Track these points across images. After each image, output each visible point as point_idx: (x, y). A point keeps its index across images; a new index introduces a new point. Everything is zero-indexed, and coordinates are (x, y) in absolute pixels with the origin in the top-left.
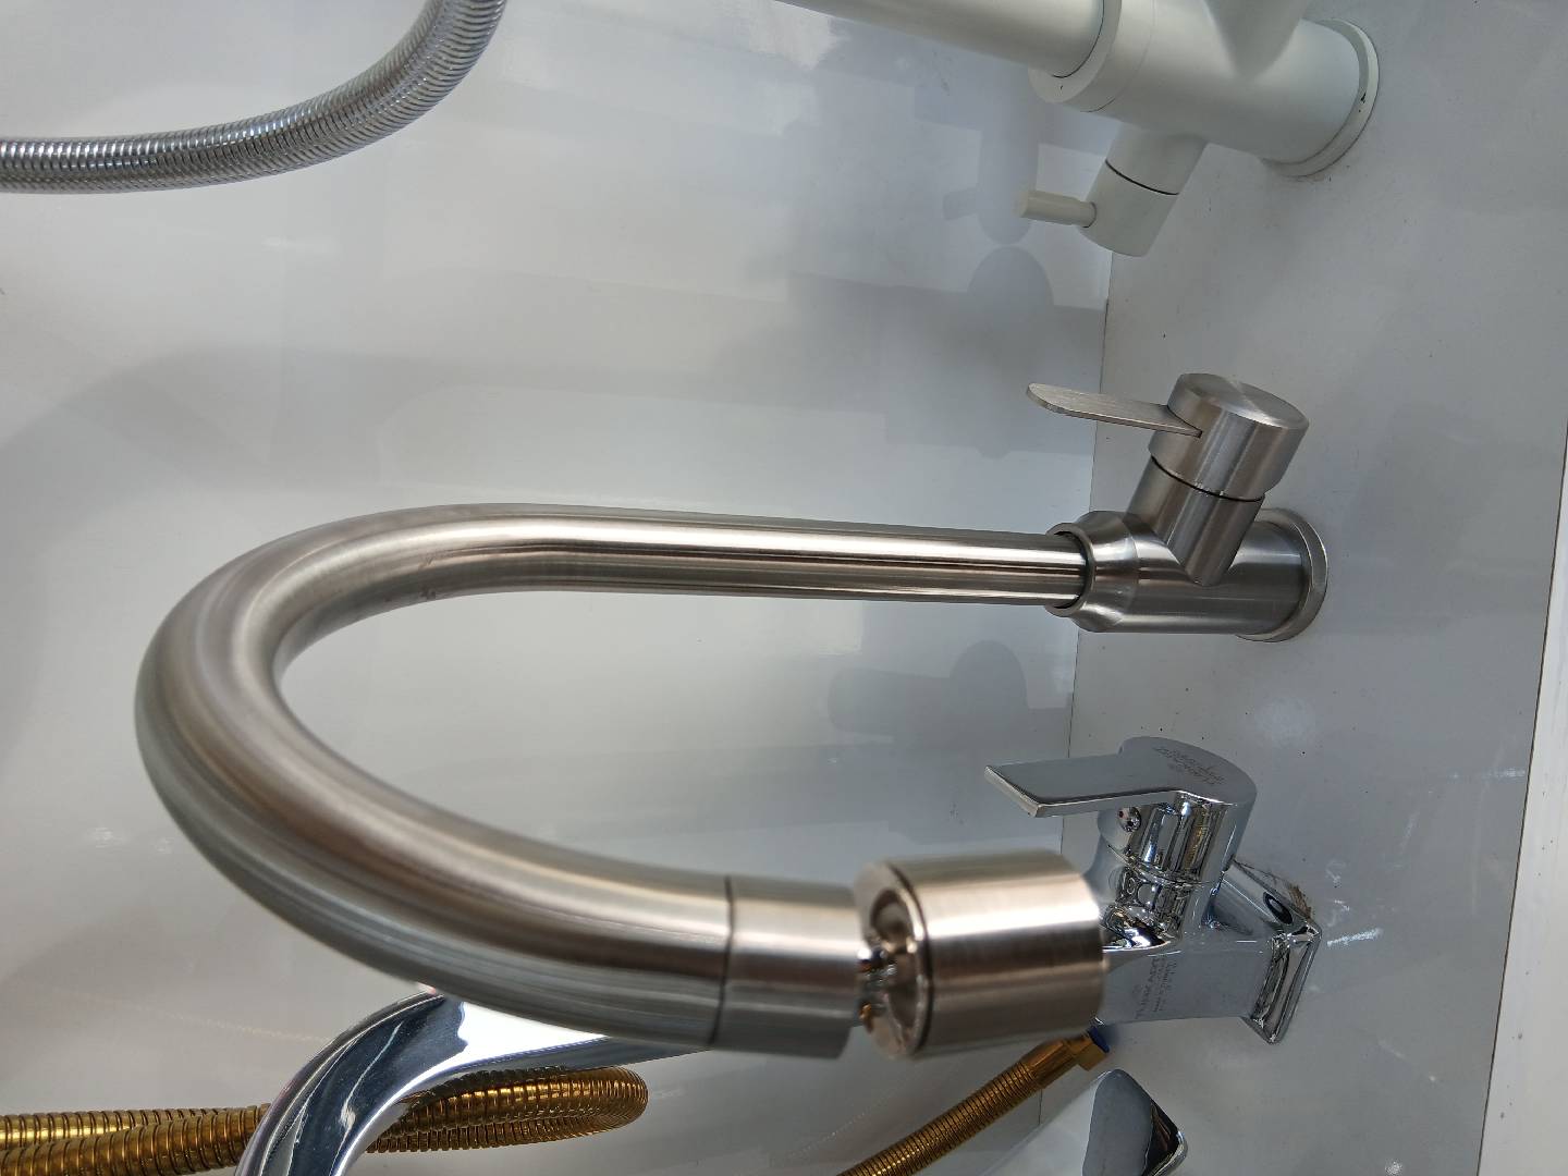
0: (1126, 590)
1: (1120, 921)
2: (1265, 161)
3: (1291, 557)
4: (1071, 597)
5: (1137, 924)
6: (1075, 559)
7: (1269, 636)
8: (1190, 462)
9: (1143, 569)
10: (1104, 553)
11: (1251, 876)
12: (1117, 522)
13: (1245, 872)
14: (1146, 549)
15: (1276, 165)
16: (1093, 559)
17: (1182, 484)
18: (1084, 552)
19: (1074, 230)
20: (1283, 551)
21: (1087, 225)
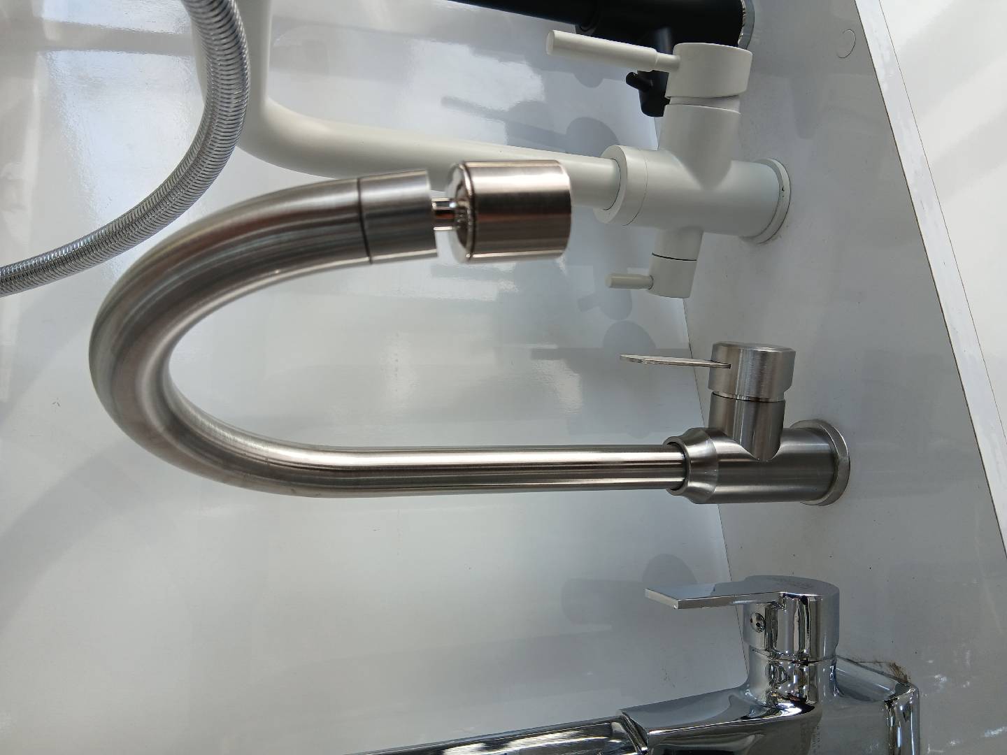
0: (715, 472)
3: (822, 446)
4: (680, 480)
6: (677, 456)
7: (821, 501)
9: (722, 460)
10: (694, 451)
12: (702, 432)
14: (722, 446)
16: (688, 456)
18: (683, 451)
20: (814, 441)
21: (650, 287)
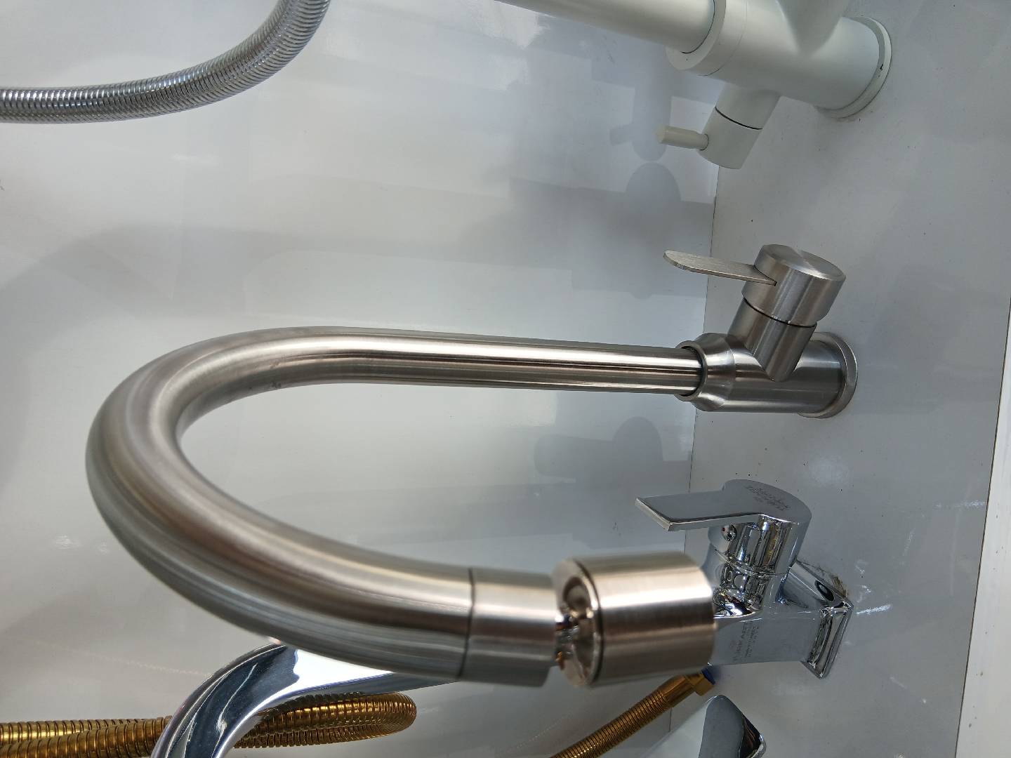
0: (728, 384)
1: (722, 599)
2: (818, 108)
3: (834, 363)
4: (692, 389)
5: (734, 600)
6: (694, 364)
7: (819, 414)
8: (769, 302)
9: (738, 371)
10: (713, 360)
11: (807, 570)
12: (722, 340)
13: (804, 567)
14: (740, 358)
15: (825, 111)
16: (706, 364)
17: (764, 316)
18: (701, 360)
19: (694, 151)
20: (828, 359)
21: (702, 149)
